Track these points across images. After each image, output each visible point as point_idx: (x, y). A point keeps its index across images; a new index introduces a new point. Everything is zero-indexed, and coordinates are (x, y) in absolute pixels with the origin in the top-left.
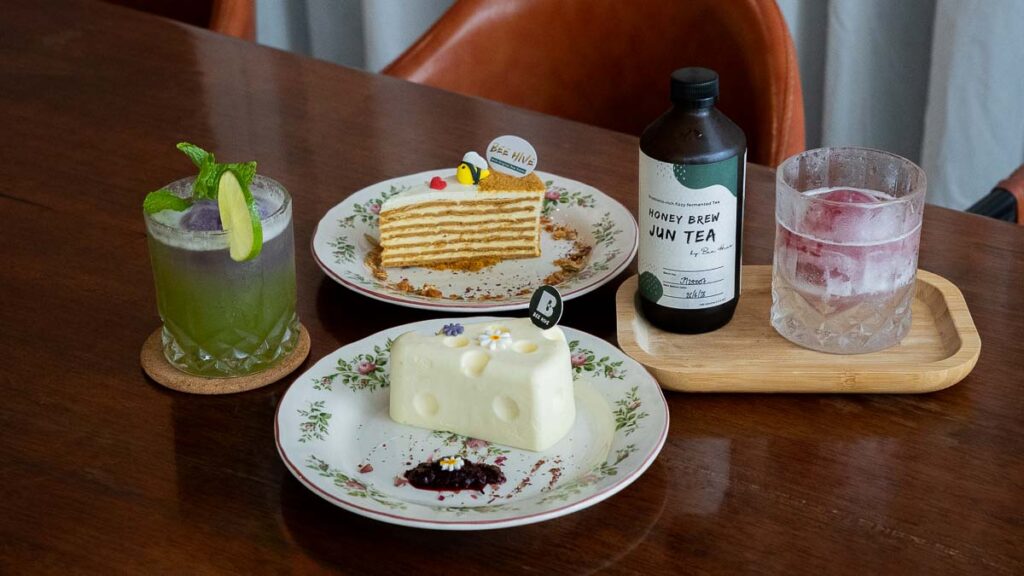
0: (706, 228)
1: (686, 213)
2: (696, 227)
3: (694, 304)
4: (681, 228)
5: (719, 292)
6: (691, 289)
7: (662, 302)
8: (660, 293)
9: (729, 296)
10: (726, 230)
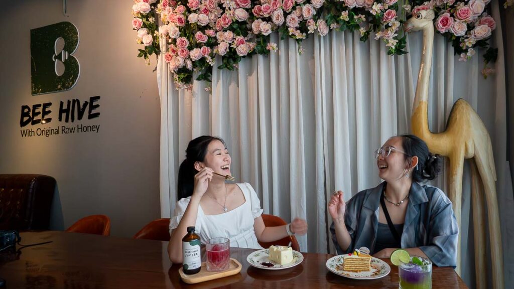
0: (196, 253)
1: (192, 251)
2: (194, 253)
3: (195, 268)
4: (191, 254)
5: (198, 265)
6: (194, 265)
7: (189, 269)
8: (188, 267)
9: (200, 266)
10: (199, 253)
